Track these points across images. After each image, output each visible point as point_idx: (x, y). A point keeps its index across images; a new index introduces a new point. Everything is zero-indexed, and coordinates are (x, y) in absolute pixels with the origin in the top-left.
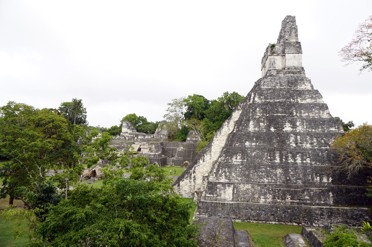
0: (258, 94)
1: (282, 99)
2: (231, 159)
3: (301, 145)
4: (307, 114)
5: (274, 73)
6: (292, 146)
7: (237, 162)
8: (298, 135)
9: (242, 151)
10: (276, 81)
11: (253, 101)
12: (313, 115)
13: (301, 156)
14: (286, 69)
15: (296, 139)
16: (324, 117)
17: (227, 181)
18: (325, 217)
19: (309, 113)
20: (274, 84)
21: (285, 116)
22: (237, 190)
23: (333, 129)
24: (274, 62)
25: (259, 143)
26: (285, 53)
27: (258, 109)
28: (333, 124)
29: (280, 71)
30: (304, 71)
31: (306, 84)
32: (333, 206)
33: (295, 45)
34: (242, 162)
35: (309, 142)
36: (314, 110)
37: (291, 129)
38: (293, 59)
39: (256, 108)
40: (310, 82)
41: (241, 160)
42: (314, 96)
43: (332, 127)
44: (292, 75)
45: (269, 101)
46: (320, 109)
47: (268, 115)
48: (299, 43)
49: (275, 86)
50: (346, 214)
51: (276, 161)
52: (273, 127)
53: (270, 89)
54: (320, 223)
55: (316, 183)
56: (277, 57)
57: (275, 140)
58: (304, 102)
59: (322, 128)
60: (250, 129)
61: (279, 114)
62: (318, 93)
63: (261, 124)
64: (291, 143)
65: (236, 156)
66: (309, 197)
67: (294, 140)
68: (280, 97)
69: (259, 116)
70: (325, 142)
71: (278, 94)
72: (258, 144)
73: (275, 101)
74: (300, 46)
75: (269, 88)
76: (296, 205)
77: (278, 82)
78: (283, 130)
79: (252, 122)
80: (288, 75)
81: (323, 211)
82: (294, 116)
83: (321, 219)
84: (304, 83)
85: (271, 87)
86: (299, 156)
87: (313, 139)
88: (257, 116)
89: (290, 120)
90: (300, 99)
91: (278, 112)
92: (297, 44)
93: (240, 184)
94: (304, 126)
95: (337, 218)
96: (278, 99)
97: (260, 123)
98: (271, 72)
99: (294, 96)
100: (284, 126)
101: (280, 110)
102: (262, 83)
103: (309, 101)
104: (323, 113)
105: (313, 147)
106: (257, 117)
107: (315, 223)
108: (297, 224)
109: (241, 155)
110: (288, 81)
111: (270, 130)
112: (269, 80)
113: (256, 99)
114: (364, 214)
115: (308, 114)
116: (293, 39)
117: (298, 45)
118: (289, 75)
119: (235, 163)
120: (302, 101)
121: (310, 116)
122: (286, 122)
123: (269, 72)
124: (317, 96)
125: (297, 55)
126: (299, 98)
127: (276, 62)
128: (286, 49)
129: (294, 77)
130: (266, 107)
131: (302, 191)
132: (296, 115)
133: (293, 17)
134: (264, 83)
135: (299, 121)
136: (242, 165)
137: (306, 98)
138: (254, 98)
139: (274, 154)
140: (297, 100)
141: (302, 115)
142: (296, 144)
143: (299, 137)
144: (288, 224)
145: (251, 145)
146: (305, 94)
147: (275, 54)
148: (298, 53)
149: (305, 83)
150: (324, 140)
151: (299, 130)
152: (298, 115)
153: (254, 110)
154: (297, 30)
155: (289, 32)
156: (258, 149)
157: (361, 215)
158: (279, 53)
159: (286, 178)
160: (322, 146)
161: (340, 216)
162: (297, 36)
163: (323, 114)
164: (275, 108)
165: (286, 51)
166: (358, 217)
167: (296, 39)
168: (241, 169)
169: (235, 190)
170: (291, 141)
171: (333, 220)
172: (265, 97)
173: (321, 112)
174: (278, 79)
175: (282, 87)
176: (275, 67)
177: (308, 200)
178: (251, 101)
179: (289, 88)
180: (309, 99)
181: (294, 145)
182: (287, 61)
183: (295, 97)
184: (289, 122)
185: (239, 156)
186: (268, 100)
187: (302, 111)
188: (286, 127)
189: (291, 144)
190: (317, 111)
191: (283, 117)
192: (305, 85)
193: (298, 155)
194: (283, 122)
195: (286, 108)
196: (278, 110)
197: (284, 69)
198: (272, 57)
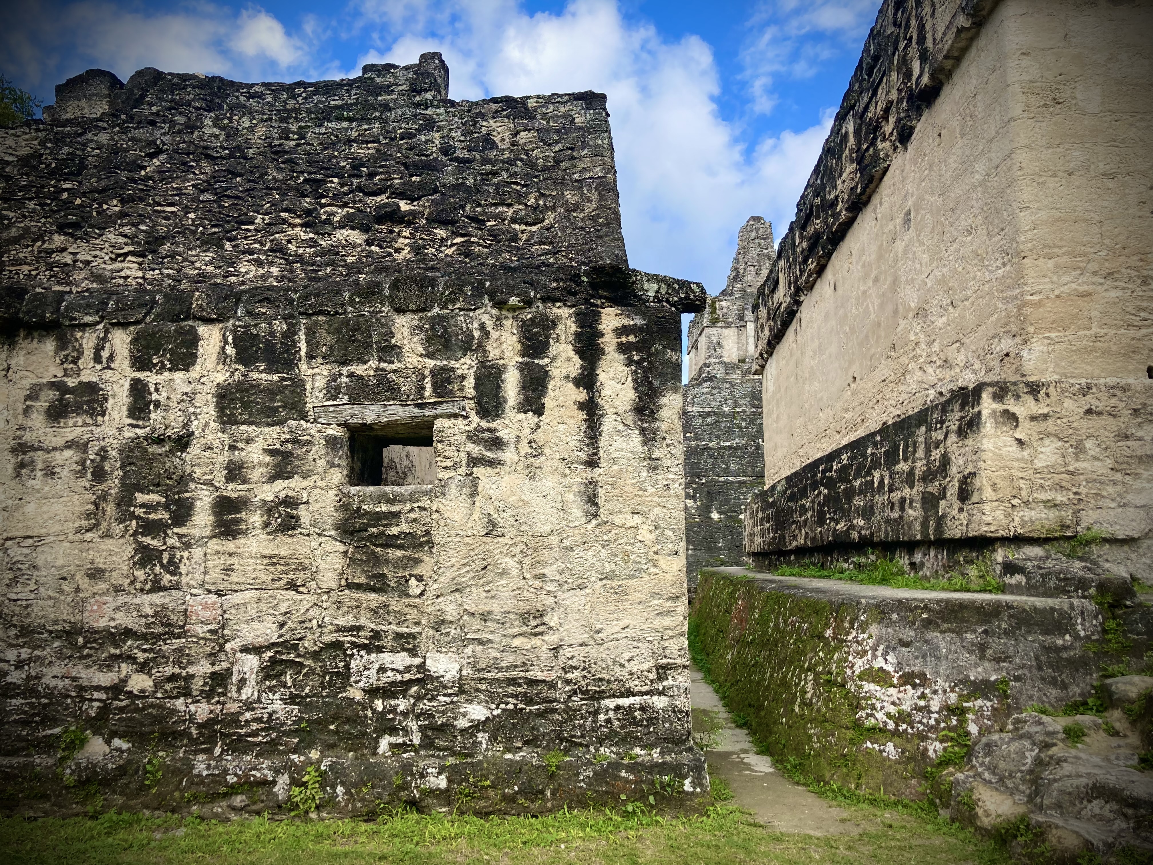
1: (737, 441)
5: (719, 372)
10: (723, 393)
14: (747, 360)
20: (718, 400)
21: (744, 482)
24: (719, 343)
26: (746, 319)
29: (732, 367)
45: (706, 445)
47: (703, 481)
49: (720, 407)
52: (716, 511)
53: (708, 414)
56: (726, 332)
57: (722, 542)
61: (730, 478)
68: (734, 436)
71: (729, 427)
73: (722, 444)
75: (706, 410)
77: (728, 397)
78: (740, 516)
80: (751, 376)
85: (710, 410)
91: (727, 471)
96: (728, 439)
98: (711, 368)
100: (742, 507)
101: (733, 466)
102: (690, 398)
110: (752, 392)
111: (710, 518)
112: (705, 391)
118: (756, 377)
122: (747, 499)
123: (707, 369)
127: (724, 343)
128: (747, 309)
130: (698, 459)
133: (767, 224)
134: (693, 400)
147: (720, 324)
155: (754, 267)
158: (730, 320)
164: (722, 462)
165: (748, 316)
172: (696, 434)
174: (728, 388)
175: (737, 410)
176: (721, 357)
179: (753, 411)
182: (750, 340)
186: (703, 443)
191: (741, 484)
194: (739, 499)
195: (748, 462)
196: (728, 468)
197: (742, 361)
198: (713, 331)
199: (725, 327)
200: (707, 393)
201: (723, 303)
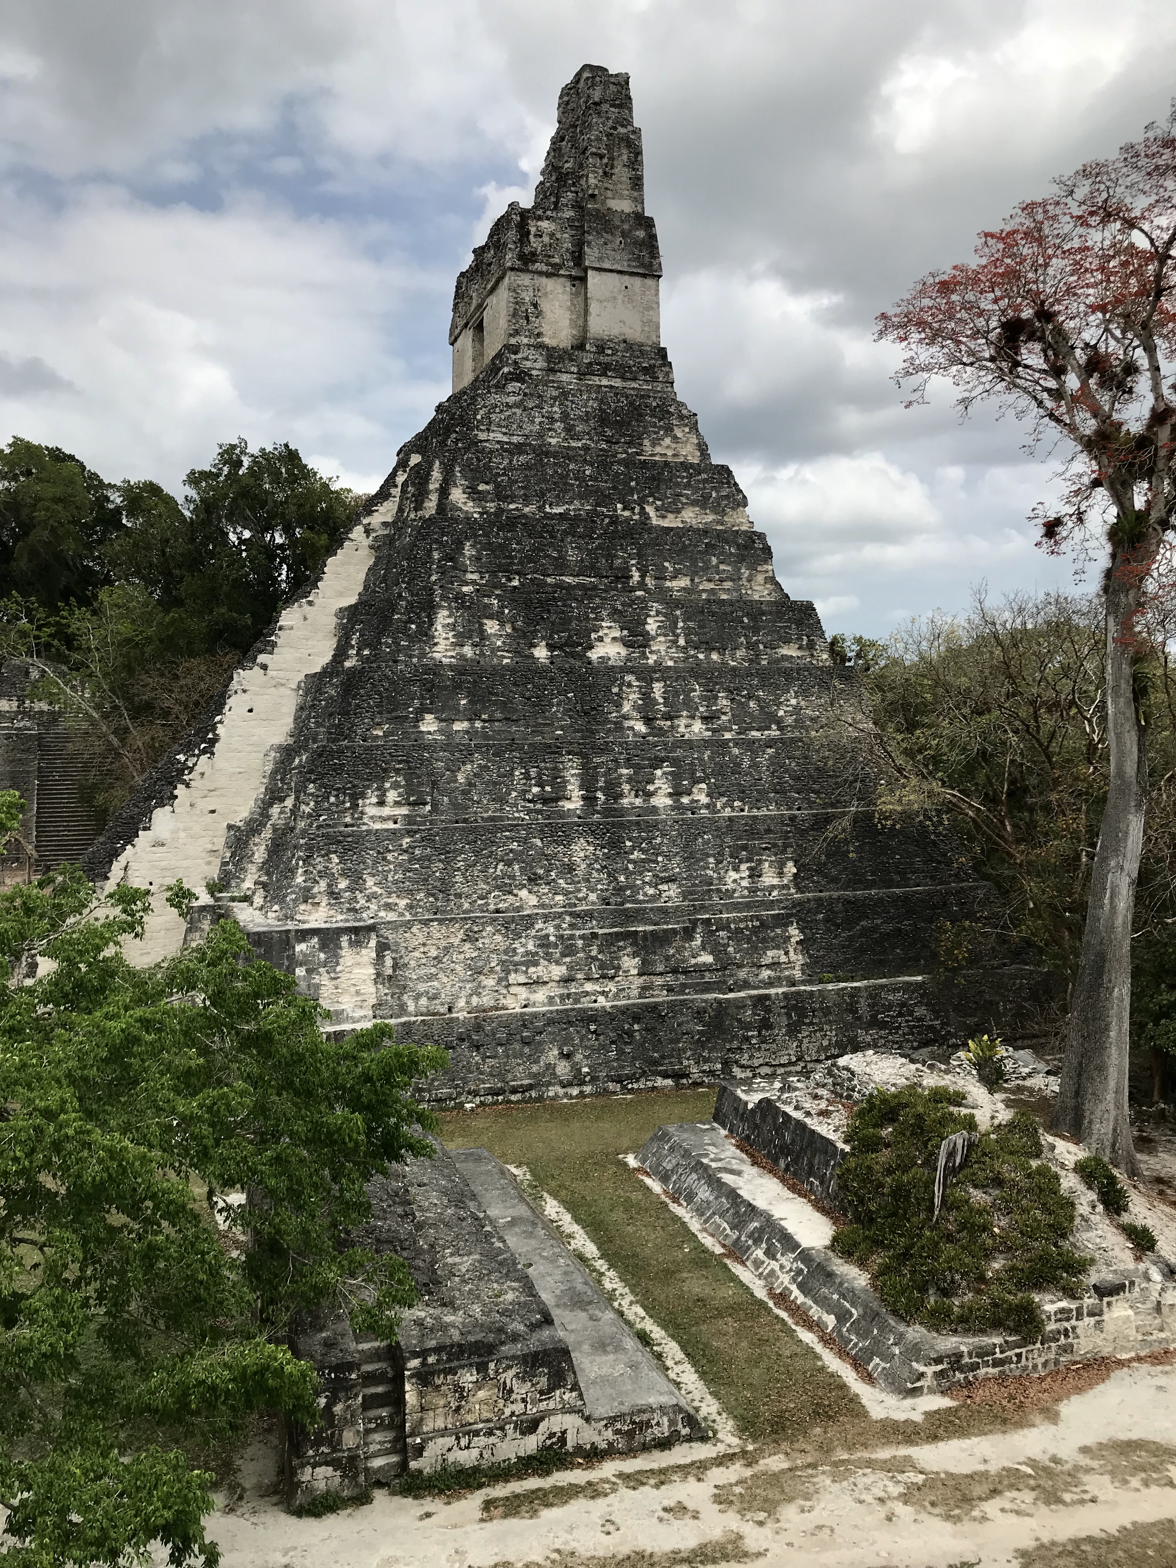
0: (467, 468)
1: (576, 504)
2: (355, 806)
3: (669, 723)
4: (684, 582)
5: (536, 364)
6: (632, 728)
7: (384, 819)
8: (658, 680)
9: (408, 762)
10: (546, 408)
11: (442, 507)
12: (711, 586)
13: (670, 773)
14: (588, 347)
15: (647, 696)
16: (756, 597)
17: (340, 920)
18: (777, 1035)
19: (696, 573)
20: (537, 420)
21: (594, 588)
22: (393, 959)
23: (790, 651)
24: (535, 305)
25: (484, 721)
26: (587, 263)
27: (469, 550)
28: (793, 626)
29: (561, 359)
30: (667, 369)
31: (678, 433)
32: (803, 983)
33: (630, 231)
34: (409, 819)
35: (701, 709)
36: (714, 561)
37: (624, 652)
38: (620, 301)
39: (459, 545)
40: (694, 427)
41: (404, 811)
42: (714, 494)
43: (787, 641)
44: (617, 383)
45: (517, 509)
46: (741, 559)
47: (516, 583)
48: (649, 224)
49: (540, 435)
50: (852, 1009)
51: (568, 805)
52: (544, 643)
53: (519, 448)
54: (761, 1061)
55: (734, 891)
56: (549, 284)
57: (558, 705)
58: (670, 522)
59: (751, 646)
60: (435, 649)
61: (568, 579)
62: (728, 483)
63: (491, 627)
64: (626, 717)
65: (378, 789)
66: (711, 953)
67: (640, 702)
68: (570, 494)
69: (474, 582)
70: (762, 708)
71: (562, 477)
72: (478, 724)
73: (548, 510)
74: (653, 237)
75: (515, 439)
76: (660, 999)
77: (557, 416)
78: (589, 654)
79: (444, 617)
80: (596, 381)
81: (768, 1010)
82: (633, 590)
83: (763, 1042)
84: (669, 429)
85: (521, 440)
86: (664, 773)
87: (716, 698)
88: (467, 584)
89: (620, 607)
90: (657, 509)
91: (561, 566)
92: (640, 224)
93: (408, 925)
94: (678, 636)
95: (821, 1030)
96: (559, 501)
97: (485, 621)
98: (520, 356)
99: (631, 491)
100: (593, 636)
101: (572, 555)
102: (482, 412)
103: (690, 516)
104: (750, 575)
105: (714, 731)
106: (465, 589)
107: (742, 1066)
108: (669, 1082)
109: (403, 783)
110: (600, 409)
111: (532, 656)
112: (511, 399)
113: (457, 495)
114: (911, 999)
115: (692, 580)
116: (622, 197)
117: (641, 234)
118: (605, 382)
119: (378, 826)
120: (664, 517)
121: (701, 588)
122: (603, 620)
123: (513, 357)
124: (727, 497)
125: (637, 282)
126: (651, 500)
127: (544, 306)
128: (589, 243)
129: (627, 397)
130: (506, 538)
131: (685, 929)
132: (642, 585)
133: (621, 80)
134: (487, 416)
135: (658, 613)
136: (410, 833)
137: (682, 504)
138: (444, 492)
139: (560, 770)
140: (643, 509)
141: (668, 584)
142: (648, 721)
143: (658, 689)
144: (635, 1086)
145: (449, 734)
146: (678, 485)
147: (539, 266)
148: (644, 276)
149: (672, 430)
150: (758, 699)
151: (655, 657)
152: (650, 582)
153: (453, 555)
154: (638, 153)
155: (601, 157)
156: (481, 753)
157: (903, 1005)
158: (557, 260)
159: (616, 879)
160: (753, 728)
161: (830, 1022)
162: (637, 183)
163: (749, 580)
164: (551, 545)
165: (591, 256)
166: (893, 1017)
167: (635, 200)
168: (406, 851)
169: (389, 962)
170: (626, 708)
171: (806, 1041)
172: (498, 486)
173: (745, 573)
174: (555, 399)
175: (574, 444)
176: (539, 335)
177: (707, 968)
178: (431, 505)
179: (602, 450)
180: (691, 509)
181: (640, 727)
182: (594, 308)
183: (636, 497)
184: (615, 614)
185: (395, 786)
186: (512, 506)
187: (666, 564)
188: (600, 639)
189: (627, 724)
190: (729, 568)
191: (589, 591)
192: (675, 438)
193: (659, 772)
194: (588, 619)
195: (599, 547)
196: (562, 557)
197: (580, 346)
198: (525, 279)
199: (548, 275)
200: (517, 405)
201: (544, 224)
